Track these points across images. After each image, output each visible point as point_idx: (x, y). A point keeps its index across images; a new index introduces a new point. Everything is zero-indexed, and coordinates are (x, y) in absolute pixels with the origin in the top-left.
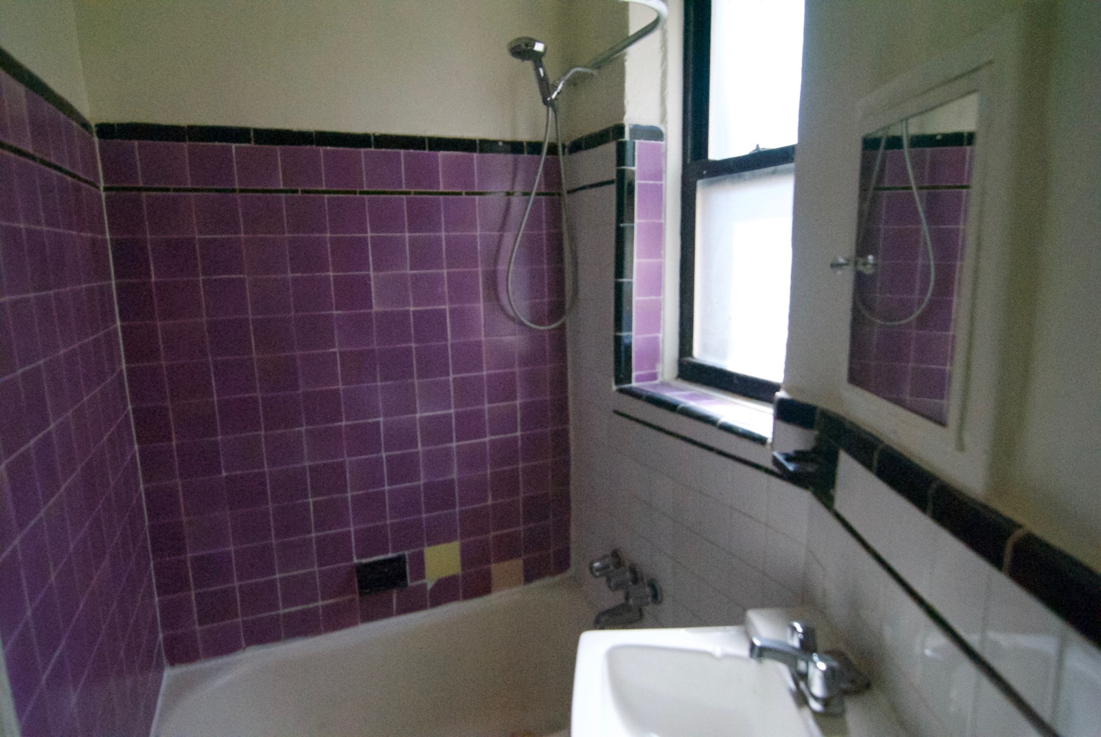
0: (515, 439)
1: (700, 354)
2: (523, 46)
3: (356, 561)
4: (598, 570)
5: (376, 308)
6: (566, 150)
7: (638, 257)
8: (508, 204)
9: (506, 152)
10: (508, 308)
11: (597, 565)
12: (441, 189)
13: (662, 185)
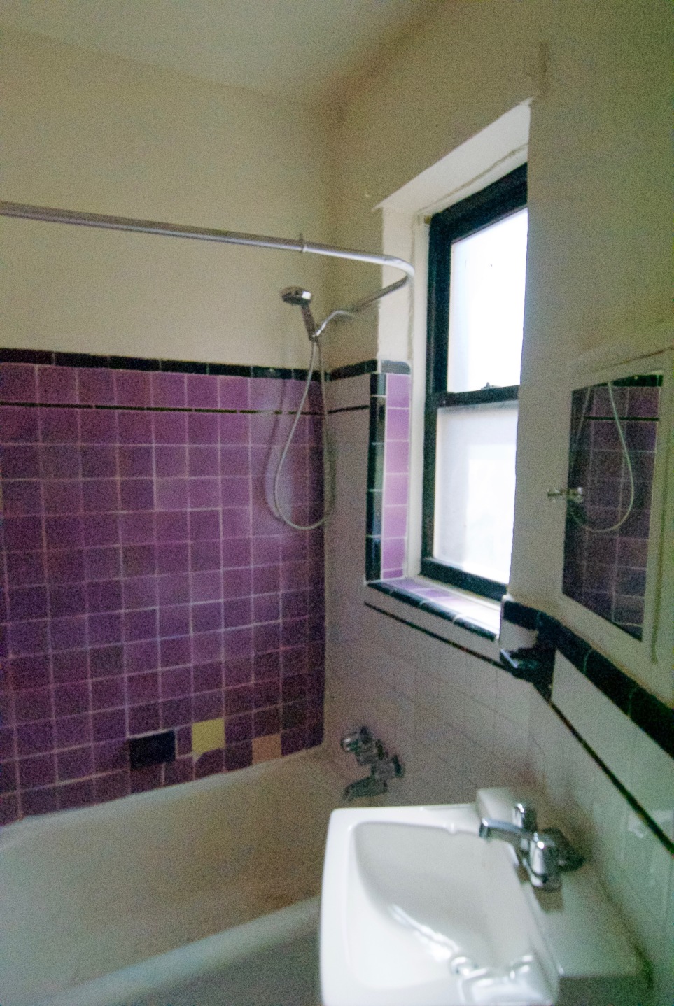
0: (277, 626)
1: (440, 555)
2: (293, 293)
3: (129, 736)
4: (349, 745)
5: (157, 510)
6: (328, 376)
7: (388, 471)
8: (277, 421)
9: (276, 377)
10: (274, 510)
11: (348, 740)
12: (219, 408)
13: (408, 411)
